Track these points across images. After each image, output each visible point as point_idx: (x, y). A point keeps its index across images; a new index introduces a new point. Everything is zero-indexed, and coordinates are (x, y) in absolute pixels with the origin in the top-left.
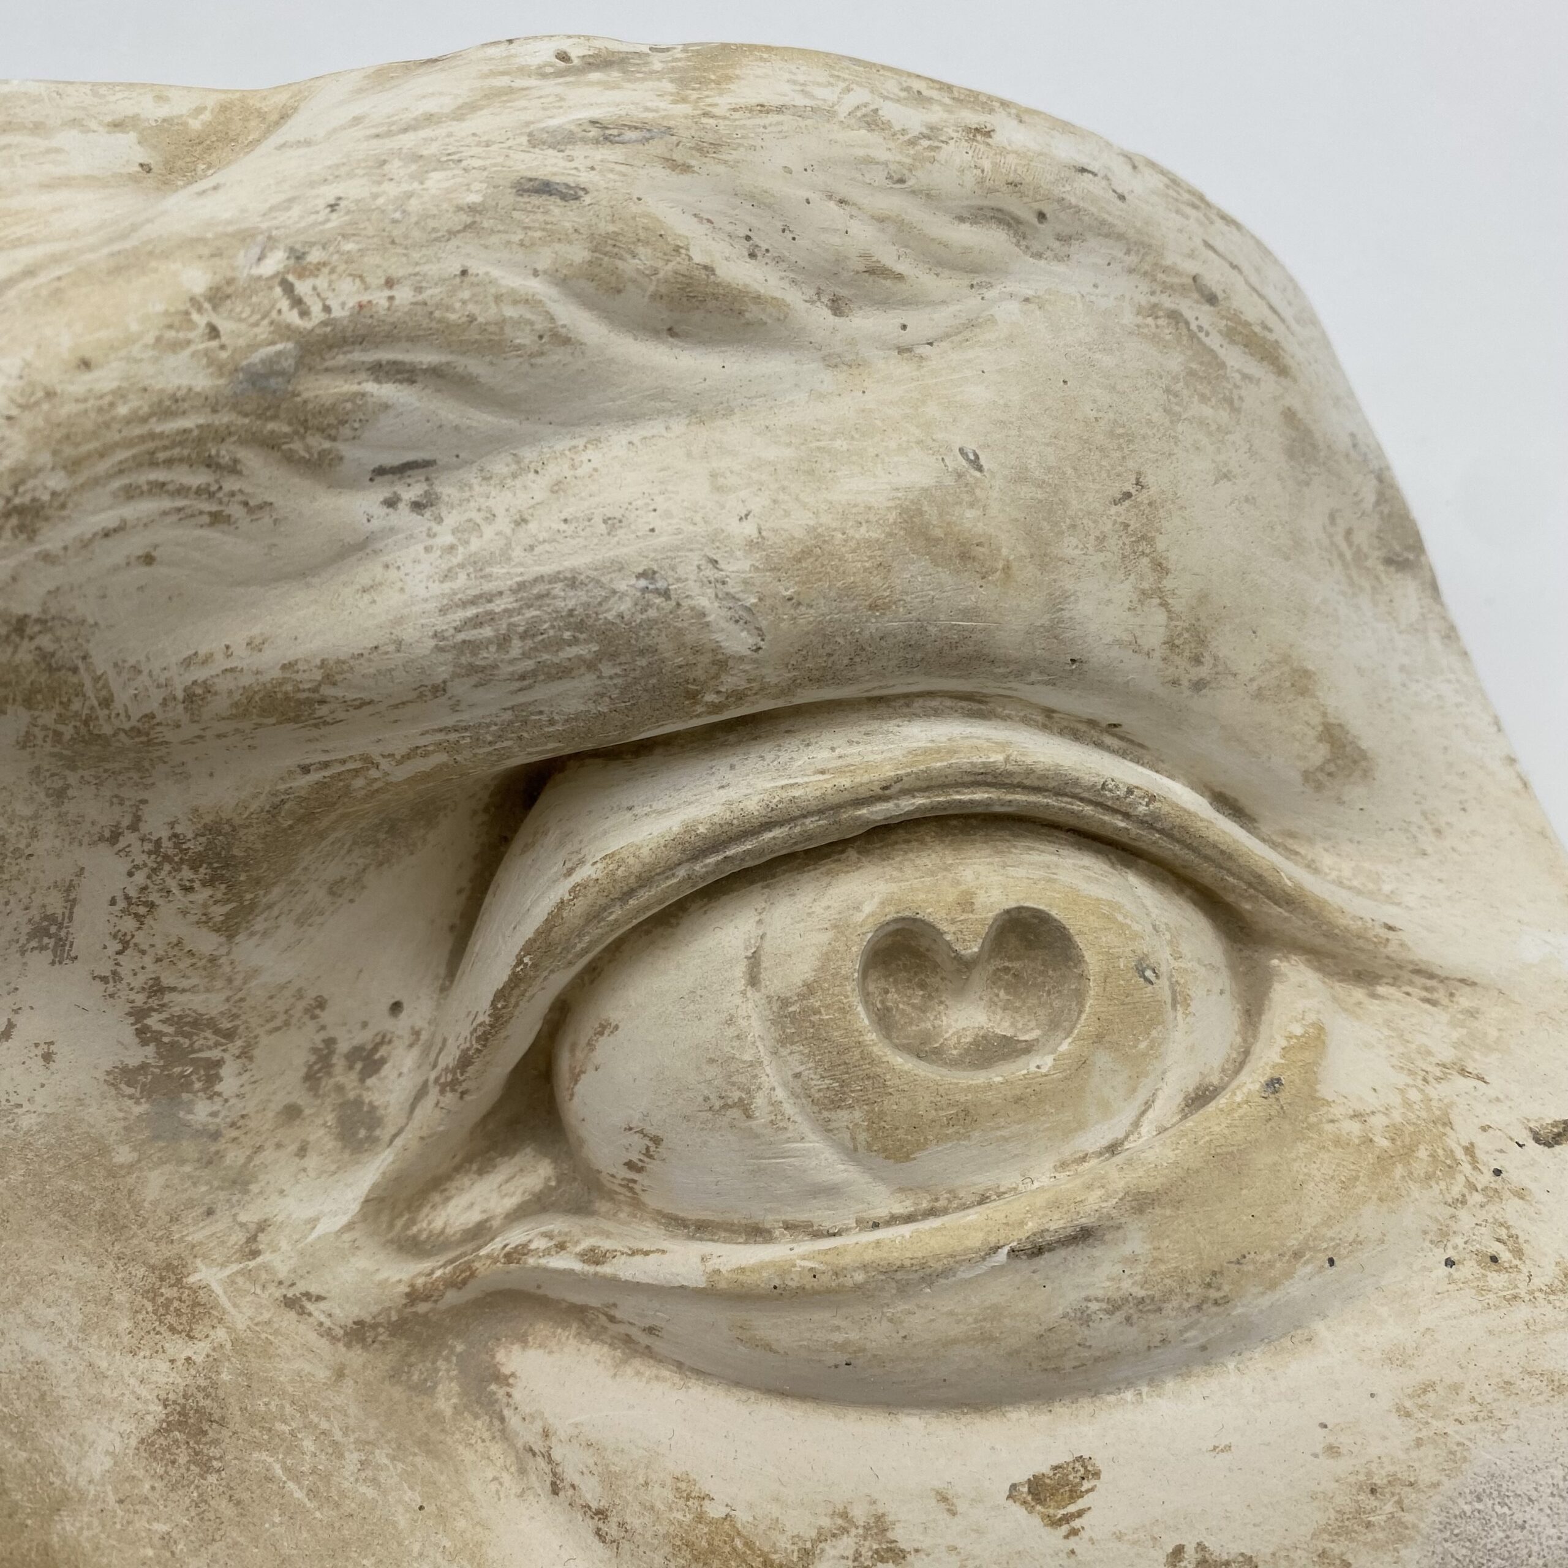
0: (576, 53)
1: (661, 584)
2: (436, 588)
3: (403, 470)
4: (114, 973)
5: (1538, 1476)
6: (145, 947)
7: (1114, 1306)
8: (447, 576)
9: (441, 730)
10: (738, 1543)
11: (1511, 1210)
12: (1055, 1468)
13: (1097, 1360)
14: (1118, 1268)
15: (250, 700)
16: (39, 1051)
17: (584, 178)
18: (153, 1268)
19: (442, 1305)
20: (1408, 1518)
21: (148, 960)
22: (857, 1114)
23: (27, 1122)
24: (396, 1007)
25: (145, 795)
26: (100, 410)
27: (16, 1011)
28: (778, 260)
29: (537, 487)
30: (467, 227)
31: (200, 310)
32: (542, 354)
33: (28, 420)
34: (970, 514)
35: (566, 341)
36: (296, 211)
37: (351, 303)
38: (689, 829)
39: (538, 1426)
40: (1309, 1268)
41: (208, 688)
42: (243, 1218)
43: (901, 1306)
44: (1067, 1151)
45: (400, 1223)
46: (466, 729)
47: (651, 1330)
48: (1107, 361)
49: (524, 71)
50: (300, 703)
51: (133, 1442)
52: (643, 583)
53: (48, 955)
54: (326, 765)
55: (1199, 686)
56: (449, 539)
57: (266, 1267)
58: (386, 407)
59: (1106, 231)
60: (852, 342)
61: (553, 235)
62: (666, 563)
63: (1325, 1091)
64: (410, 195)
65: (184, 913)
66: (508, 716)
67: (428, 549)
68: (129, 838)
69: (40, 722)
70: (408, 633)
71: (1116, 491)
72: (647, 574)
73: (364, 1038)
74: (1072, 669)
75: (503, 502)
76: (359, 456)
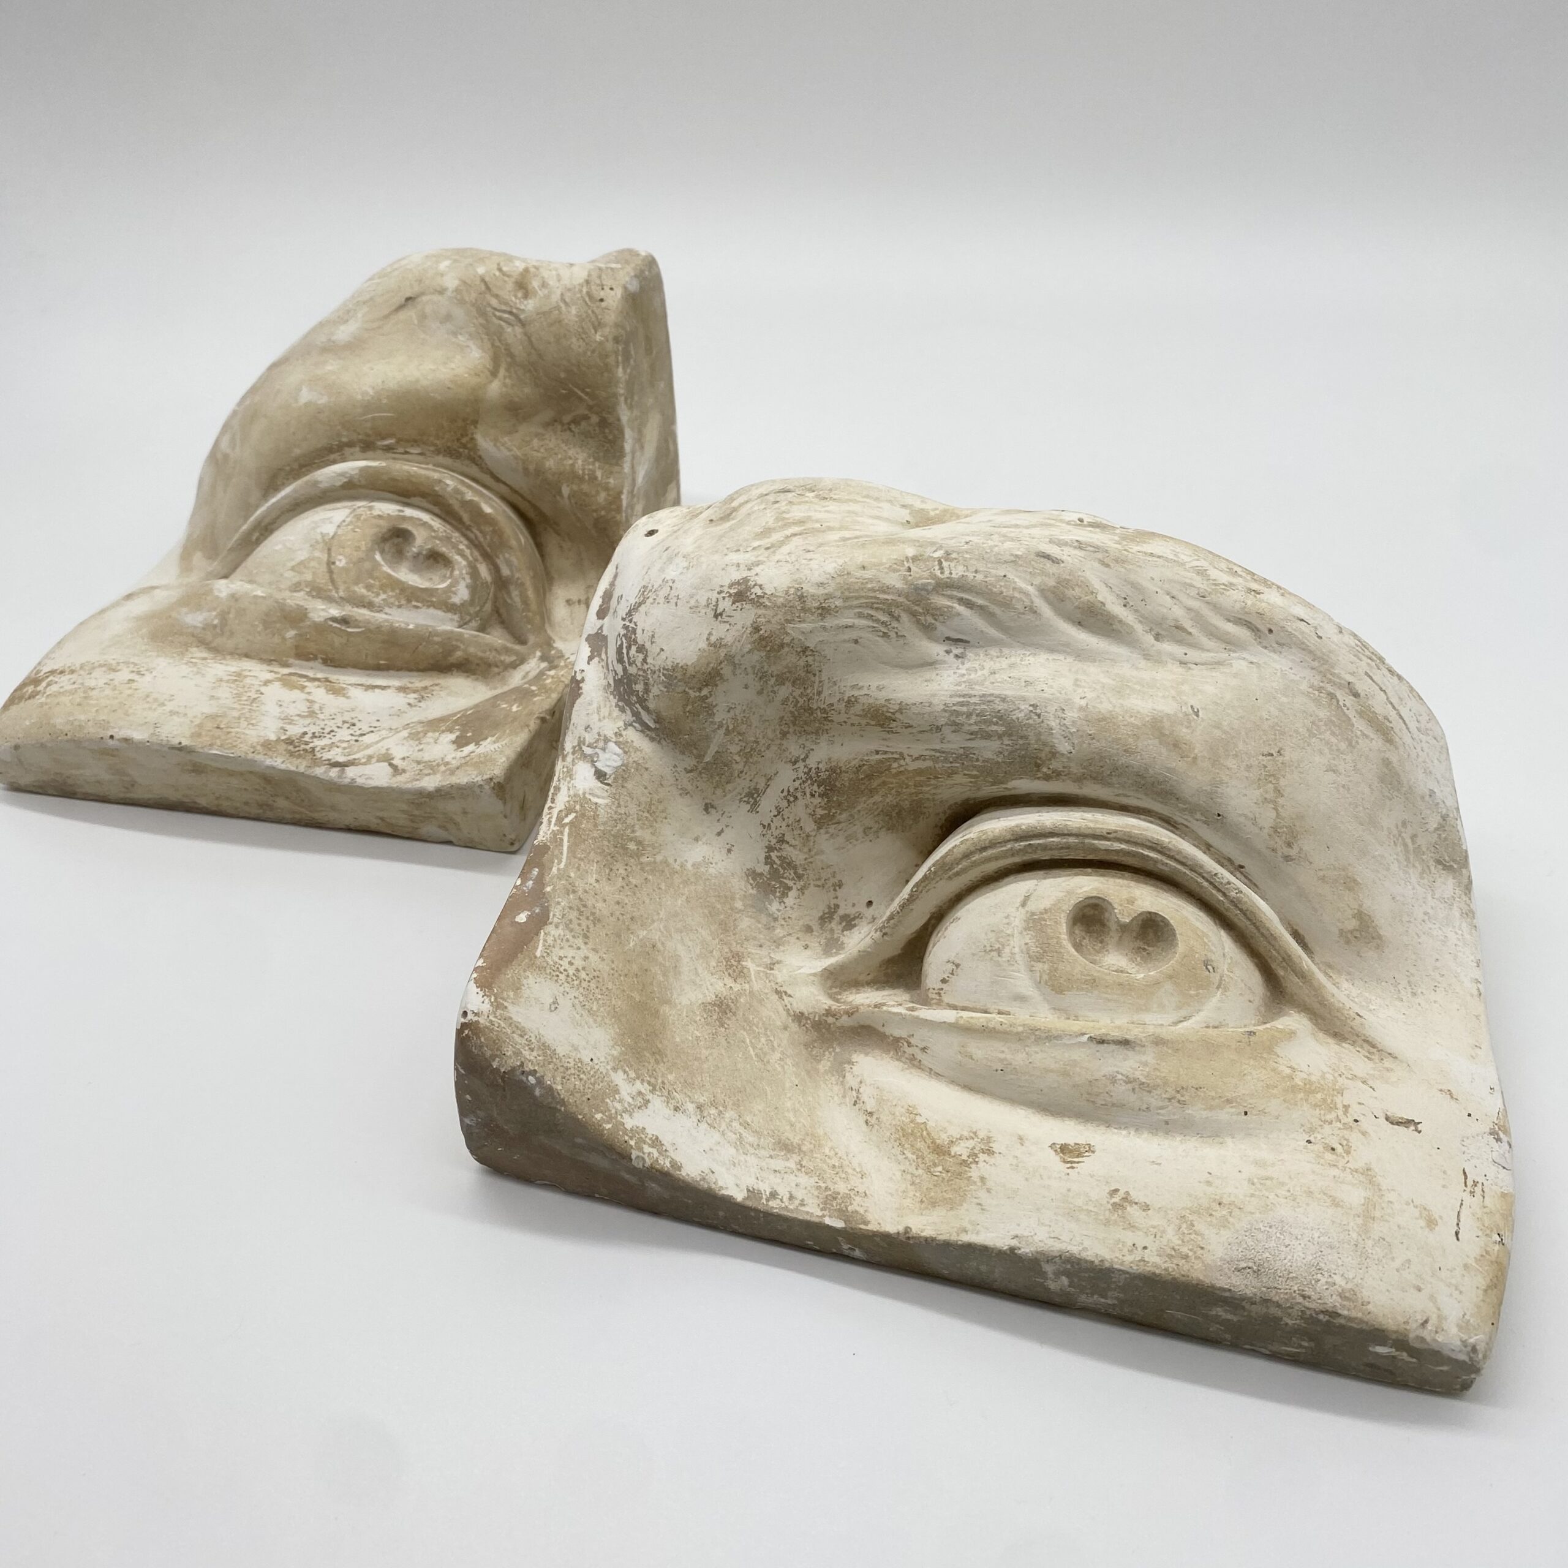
0: (1086, 520)
1: (1038, 711)
2: (952, 688)
3: (957, 641)
4: (769, 825)
5: (1306, 1231)
6: (785, 817)
7: (1128, 1081)
8: (957, 684)
9: (933, 750)
10: (925, 1133)
11: (1355, 1138)
12: (1076, 1144)
13: (1113, 1105)
14: (1138, 1065)
15: (869, 709)
16: (728, 847)
17: (1064, 558)
18: (732, 951)
19: (838, 1024)
20: (1231, 1219)
21: (784, 824)
22: (1046, 967)
23: (712, 871)
24: (870, 903)
25: (813, 747)
26: (862, 583)
27: (727, 826)
28: (1136, 611)
29: (1005, 663)
30: (1012, 561)
31: (908, 561)
32: (1024, 614)
33: (838, 580)
34: (1184, 730)
35: (1035, 612)
36: (953, 541)
37: (960, 574)
39: (859, 1080)
40: (1233, 1110)
41: (856, 700)
42: (772, 955)
43: (1035, 1049)
44: (1136, 1018)
45: (834, 990)
46: (943, 752)
47: (924, 1049)
48: (1284, 700)
50: (887, 718)
51: (700, 1002)
52: (1031, 708)
53: (749, 807)
54: (886, 752)
55: (1287, 858)
56: (964, 672)
57: (773, 975)
58: (959, 614)
59: (1303, 647)
60: (1159, 652)
61: (1044, 573)
62: (1043, 704)
63: (1278, 1050)
64: (996, 546)
65: (807, 806)
66: (961, 751)
67: (955, 673)
68: (801, 764)
69: (794, 694)
70: (935, 701)
71: (1266, 750)
72: (1034, 706)
73: (852, 911)
74: (1217, 819)
75: (989, 665)
76: (943, 630)
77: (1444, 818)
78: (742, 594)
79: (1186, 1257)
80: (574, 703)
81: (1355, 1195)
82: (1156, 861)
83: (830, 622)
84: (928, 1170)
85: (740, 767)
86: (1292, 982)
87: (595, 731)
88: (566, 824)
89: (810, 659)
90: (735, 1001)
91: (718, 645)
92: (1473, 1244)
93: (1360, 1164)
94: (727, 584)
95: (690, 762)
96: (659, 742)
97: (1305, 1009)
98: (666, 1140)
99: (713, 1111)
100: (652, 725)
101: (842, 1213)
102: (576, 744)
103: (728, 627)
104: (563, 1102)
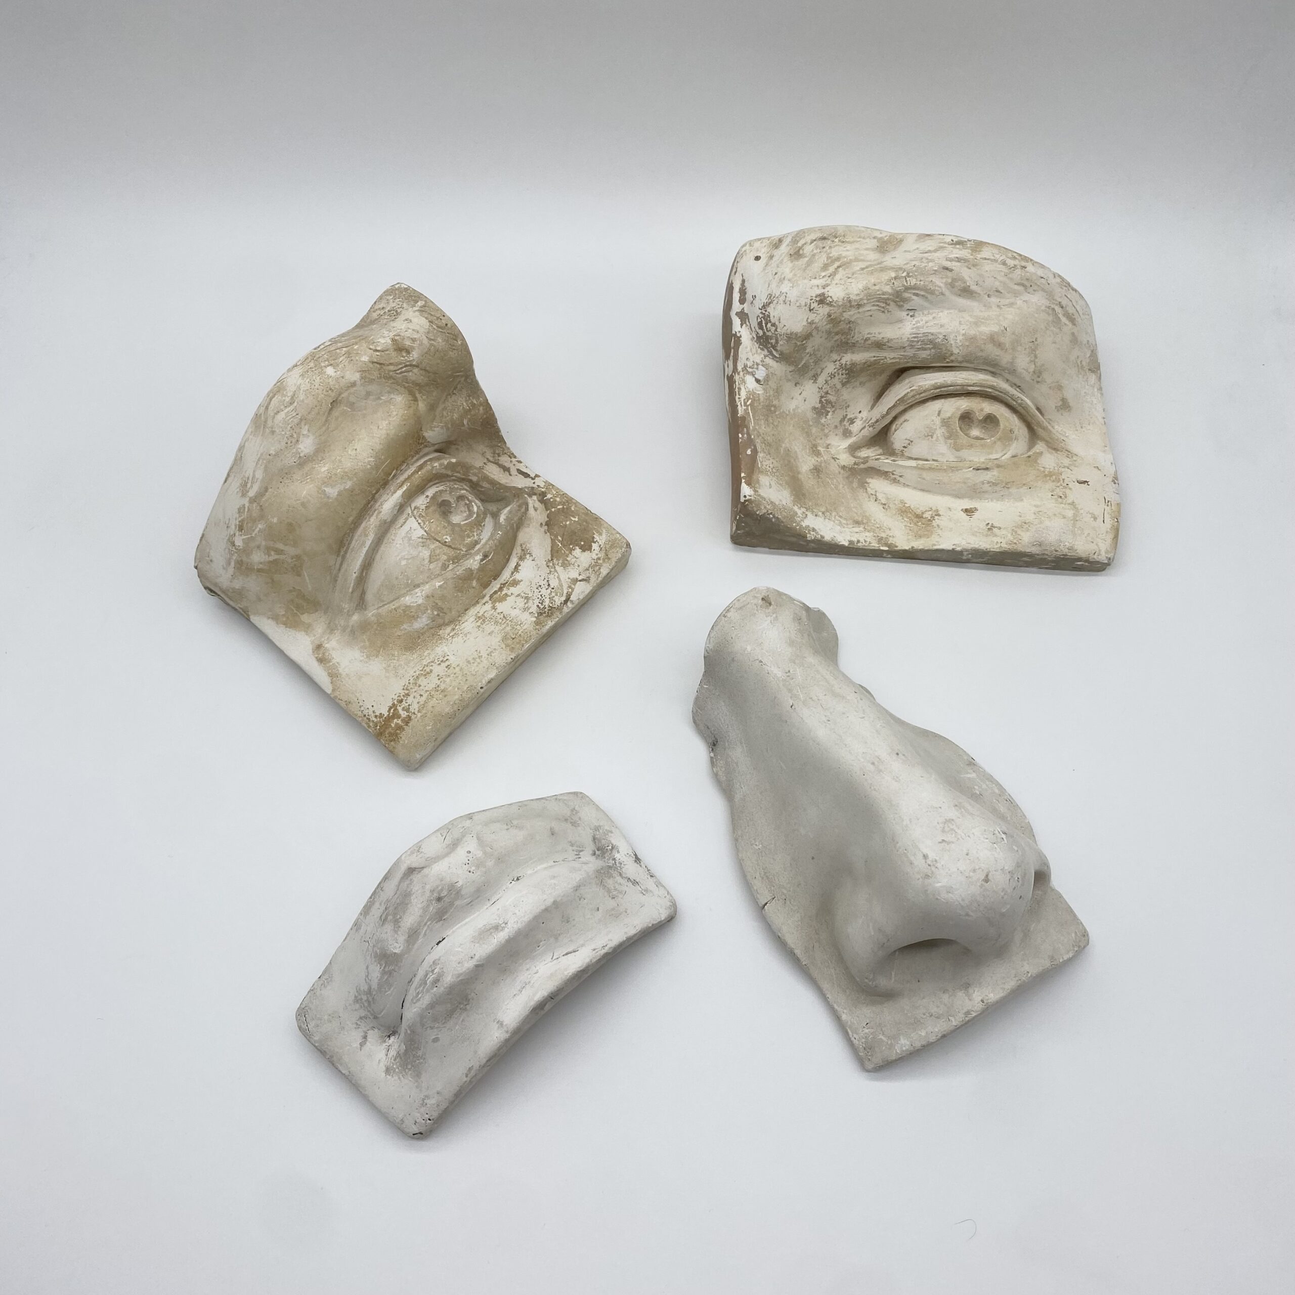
1: (946, 338)
4: (822, 387)
6: (829, 384)
7: (989, 482)
8: (913, 329)
10: (910, 510)
11: (1068, 491)
12: (970, 508)
13: (983, 492)
15: (875, 342)
16: (804, 399)
17: (953, 268)
18: (813, 444)
19: (858, 468)
20: (1030, 528)
21: (828, 387)
22: (952, 441)
24: (860, 412)
26: (875, 292)
27: (803, 390)
28: (981, 286)
29: (931, 317)
30: (934, 273)
32: (938, 295)
34: (1002, 338)
35: (943, 294)
36: (908, 265)
38: (936, 383)
39: (874, 490)
41: (869, 338)
42: (827, 442)
43: (952, 474)
44: (988, 457)
47: (901, 476)
48: (1036, 315)
49: (945, 243)
50: (882, 345)
51: (809, 469)
52: (943, 337)
53: (813, 381)
54: (878, 357)
55: (1038, 382)
56: (914, 323)
57: (830, 451)
58: (913, 300)
60: (989, 303)
61: (947, 277)
62: (948, 334)
63: (1038, 461)
64: (926, 266)
65: (839, 379)
68: (838, 363)
69: (841, 338)
71: (1031, 340)
72: (945, 336)
73: (852, 416)
74: (1013, 372)
75: (925, 319)
76: (907, 306)
77: (1092, 351)
78: (822, 300)
79: (1015, 543)
80: (739, 348)
81: (1070, 513)
82: (990, 392)
83: (861, 310)
84: (915, 524)
85: (813, 367)
86: (1040, 432)
87: (751, 360)
88: (748, 405)
89: (851, 325)
90: (820, 466)
91: (812, 323)
92: (1109, 522)
93: (1070, 501)
94: (814, 295)
95: (792, 368)
96: (780, 362)
97: (1043, 439)
98: (816, 528)
99: (828, 513)
100: (778, 356)
101: (886, 545)
102: (743, 367)
103: (816, 315)
104: (782, 522)
